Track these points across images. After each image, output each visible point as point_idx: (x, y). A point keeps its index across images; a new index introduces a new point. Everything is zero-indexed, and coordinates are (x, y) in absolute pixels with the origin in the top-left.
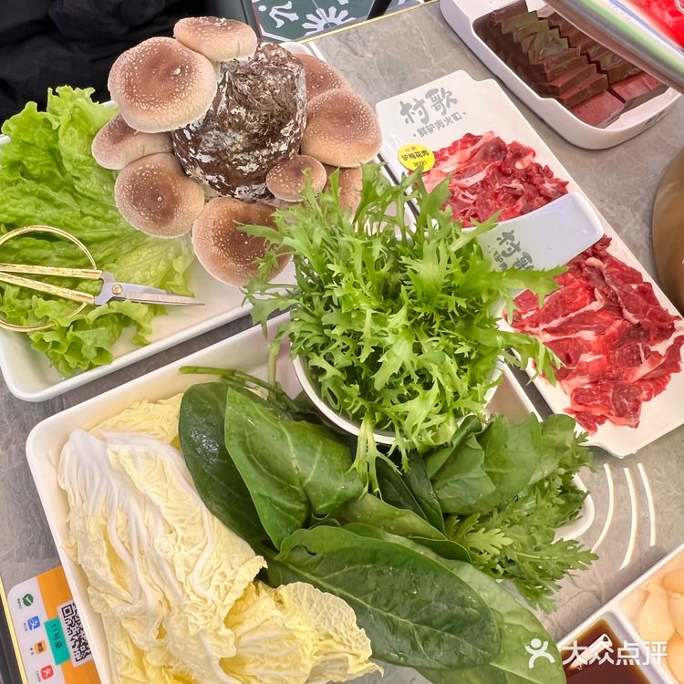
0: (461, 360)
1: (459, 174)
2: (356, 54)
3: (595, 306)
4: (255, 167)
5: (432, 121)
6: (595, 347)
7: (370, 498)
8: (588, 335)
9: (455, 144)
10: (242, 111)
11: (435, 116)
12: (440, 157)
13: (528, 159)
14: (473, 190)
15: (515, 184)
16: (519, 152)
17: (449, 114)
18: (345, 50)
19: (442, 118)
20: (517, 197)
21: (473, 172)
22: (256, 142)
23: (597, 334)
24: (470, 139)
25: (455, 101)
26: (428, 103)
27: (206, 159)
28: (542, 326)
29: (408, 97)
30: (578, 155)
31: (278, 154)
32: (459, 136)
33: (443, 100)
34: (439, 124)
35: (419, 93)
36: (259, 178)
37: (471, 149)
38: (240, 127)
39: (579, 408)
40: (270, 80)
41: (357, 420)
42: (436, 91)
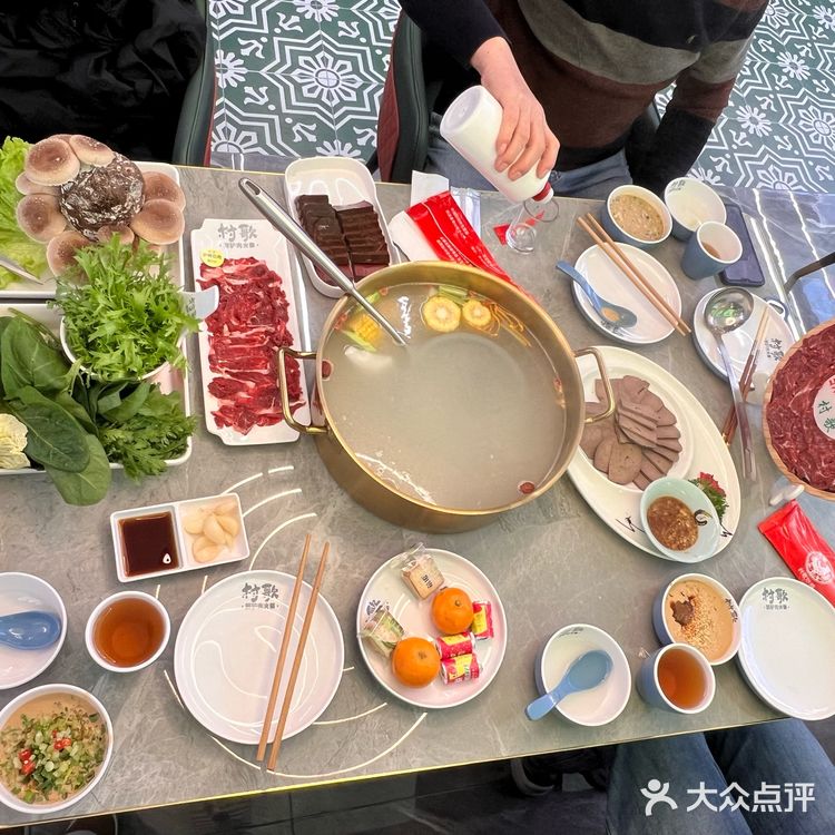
0: (143, 348)
1: (233, 276)
2: (218, 186)
3: (265, 372)
4: (95, 222)
5: (236, 242)
6: (250, 391)
7: (66, 394)
8: (251, 384)
9: (242, 259)
10: (91, 190)
11: (239, 239)
12: (227, 263)
13: (277, 283)
14: (234, 287)
15: (260, 294)
16: (273, 277)
17: (248, 242)
18: (212, 182)
19: (243, 243)
20: (257, 301)
21: (242, 278)
22: (96, 209)
23: (257, 384)
24: (252, 260)
25: (255, 236)
26: (239, 231)
27: (69, 207)
28: (225, 369)
29: (227, 223)
30: (316, 296)
31: (108, 220)
32: (247, 256)
33: (248, 232)
34: (239, 245)
35: (236, 223)
36: (94, 228)
37: (250, 265)
38: (88, 197)
39: (220, 414)
40: (114, 181)
41: (76, 355)
42: (246, 226)
